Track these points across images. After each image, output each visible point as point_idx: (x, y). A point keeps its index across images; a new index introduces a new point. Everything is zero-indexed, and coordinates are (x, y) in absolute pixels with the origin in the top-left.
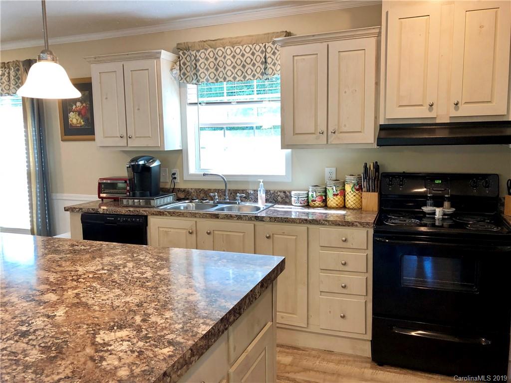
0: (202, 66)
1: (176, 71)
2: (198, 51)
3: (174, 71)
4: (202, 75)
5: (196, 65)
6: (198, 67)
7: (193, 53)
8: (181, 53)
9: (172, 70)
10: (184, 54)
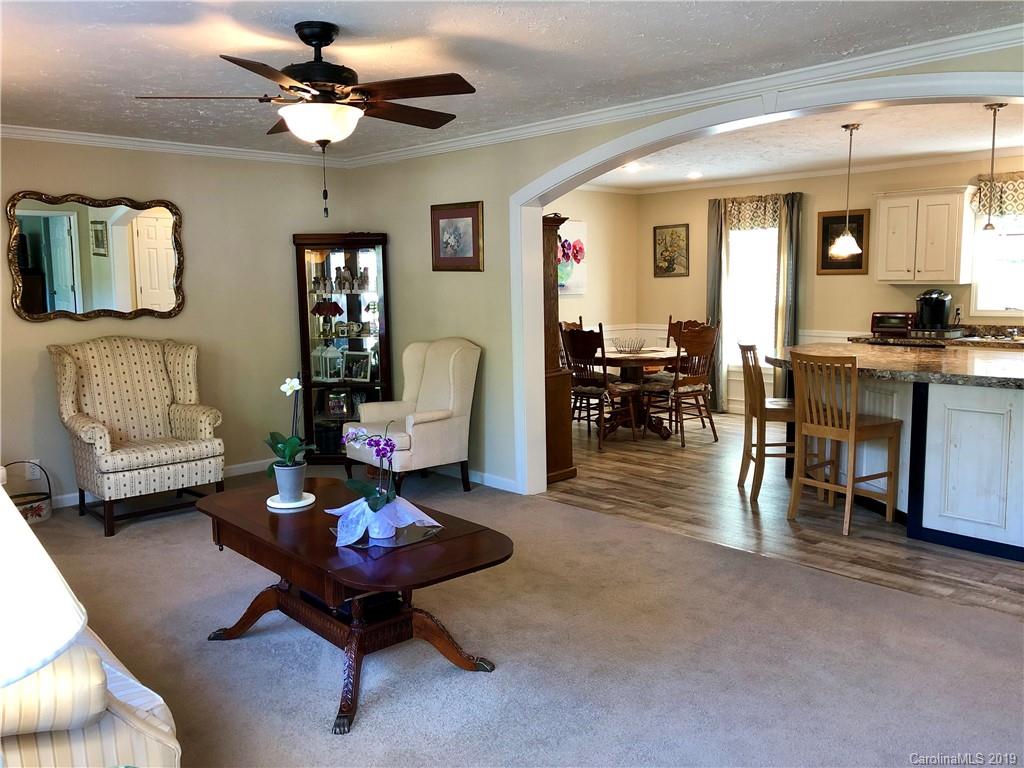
0: (1010, 197)
1: (976, 203)
2: (1005, 182)
3: (974, 203)
4: (1009, 207)
5: (1001, 197)
6: (1004, 199)
7: (1000, 185)
8: (982, 185)
9: (971, 202)
10: (986, 185)
